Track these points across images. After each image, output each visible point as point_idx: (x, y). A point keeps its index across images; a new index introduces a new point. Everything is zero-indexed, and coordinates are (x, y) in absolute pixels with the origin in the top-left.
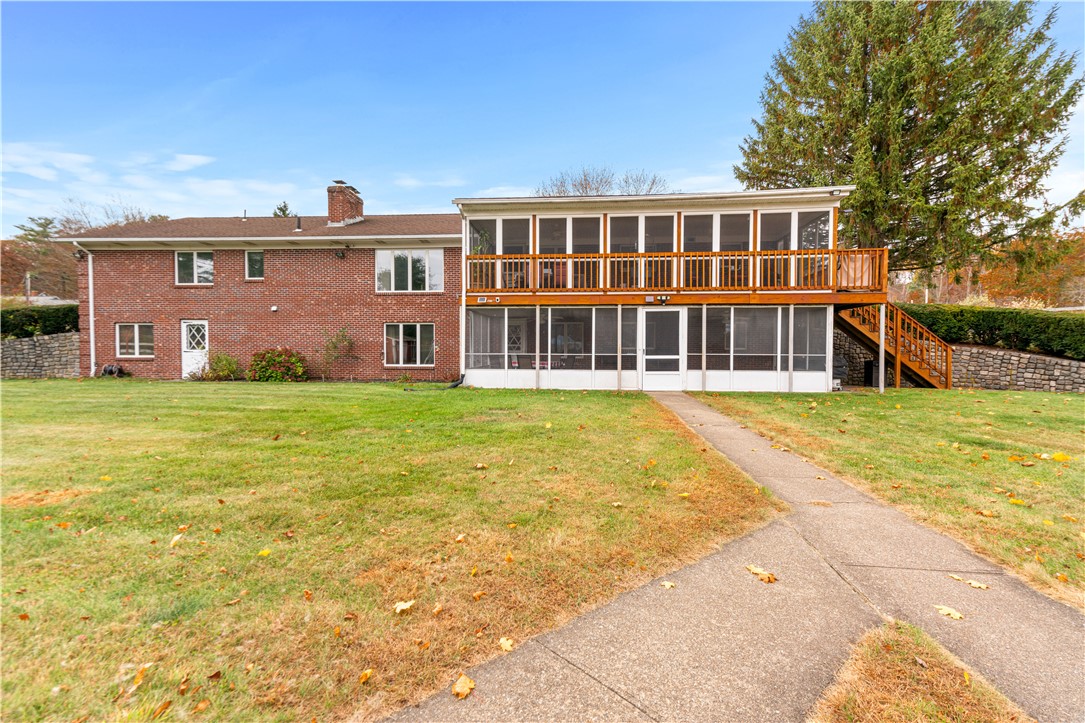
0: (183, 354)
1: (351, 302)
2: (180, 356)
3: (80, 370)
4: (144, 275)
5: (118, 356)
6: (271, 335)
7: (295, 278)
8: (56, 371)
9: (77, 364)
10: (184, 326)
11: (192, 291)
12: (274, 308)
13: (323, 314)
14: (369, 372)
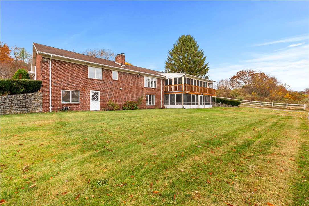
0: (90, 102)
1: (139, 89)
2: (90, 103)
3: (42, 109)
4: (76, 73)
5: (62, 103)
6: (120, 96)
7: (126, 81)
8: (33, 109)
9: (41, 106)
10: (91, 92)
11: (95, 81)
12: (121, 89)
13: (133, 91)
14: (143, 107)
